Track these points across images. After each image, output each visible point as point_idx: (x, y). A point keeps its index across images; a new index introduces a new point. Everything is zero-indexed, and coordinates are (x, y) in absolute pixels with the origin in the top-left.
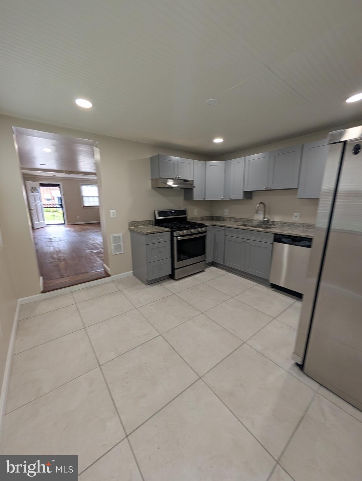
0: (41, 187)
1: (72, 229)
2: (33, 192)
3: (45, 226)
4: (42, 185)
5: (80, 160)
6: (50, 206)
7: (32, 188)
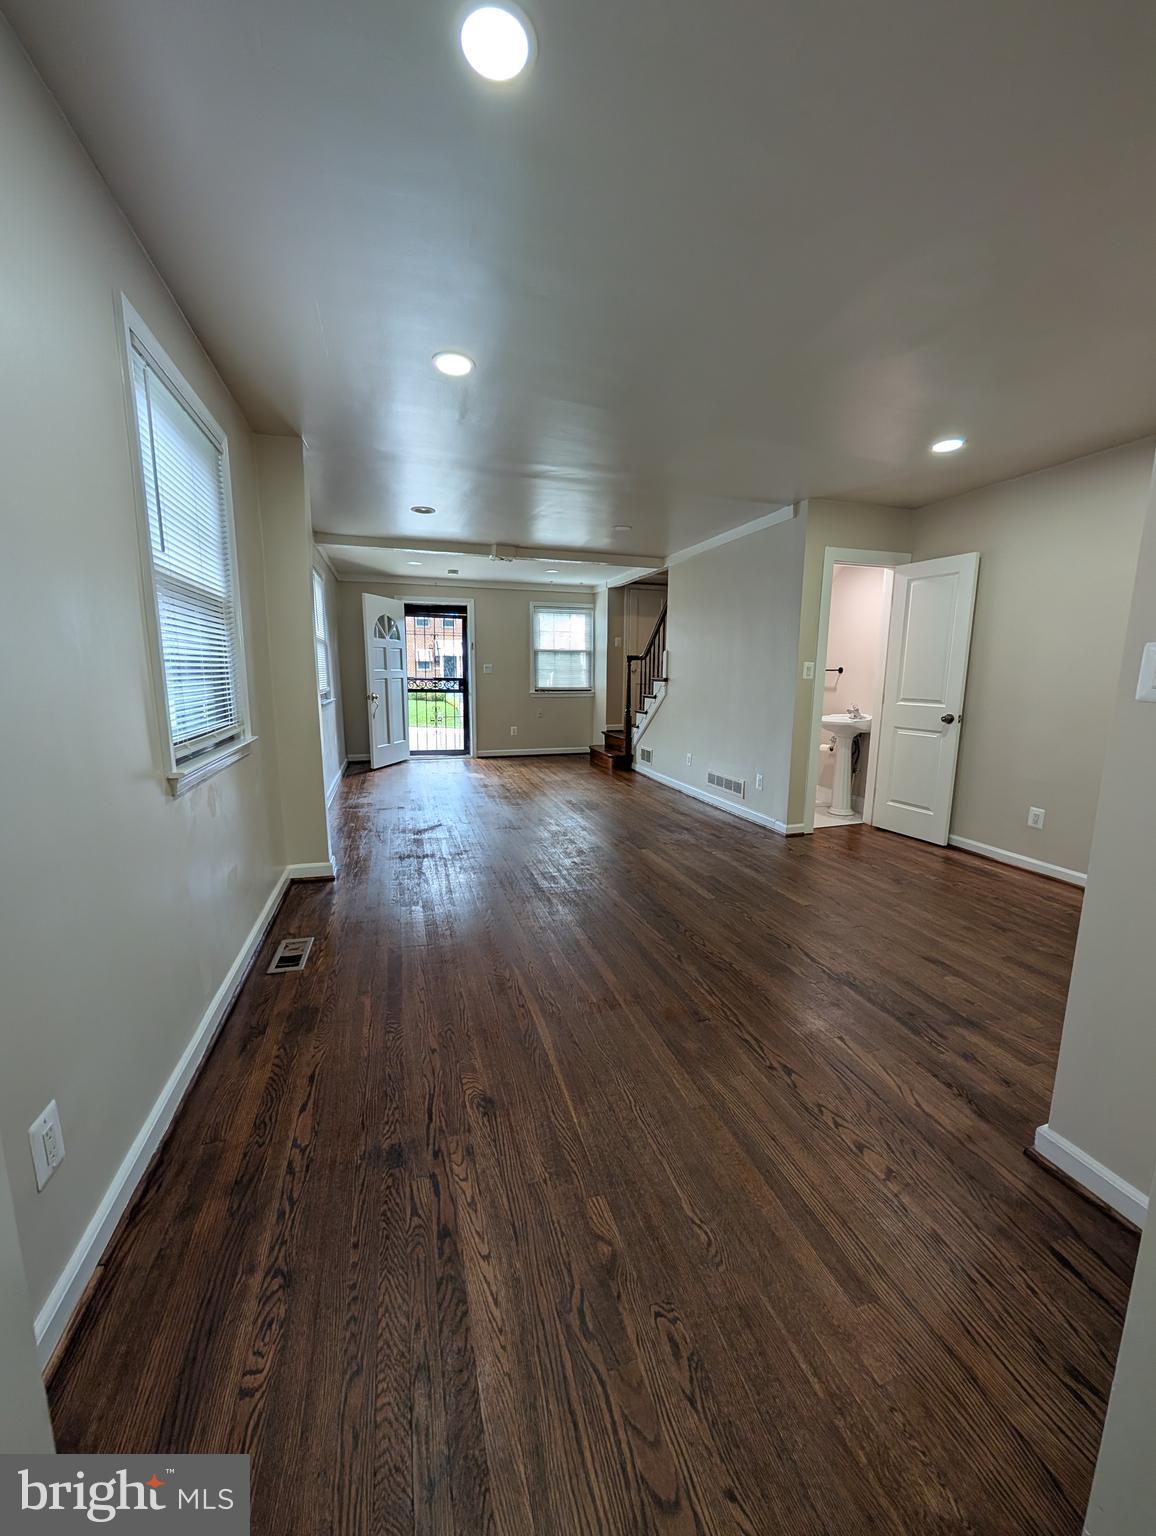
0: (410, 619)
1: (494, 780)
2: (382, 636)
3: (407, 756)
4: (411, 610)
5: (536, 511)
6: (430, 685)
7: (381, 619)
